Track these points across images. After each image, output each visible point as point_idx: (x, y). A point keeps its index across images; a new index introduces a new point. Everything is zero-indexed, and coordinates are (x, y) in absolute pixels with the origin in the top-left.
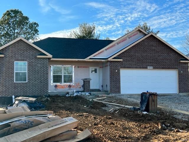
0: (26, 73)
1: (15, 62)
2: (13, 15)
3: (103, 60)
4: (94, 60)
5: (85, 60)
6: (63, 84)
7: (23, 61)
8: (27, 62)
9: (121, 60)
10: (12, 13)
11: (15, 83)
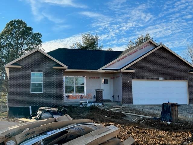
0: (42, 83)
1: (31, 73)
2: (16, 25)
3: (115, 71)
4: (106, 71)
5: (98, 71)
6: (75, 94)
7: (39, 72)
8: (43, 73)
9: (133, 71)
10: (15, 24)
11: (31, 93)
